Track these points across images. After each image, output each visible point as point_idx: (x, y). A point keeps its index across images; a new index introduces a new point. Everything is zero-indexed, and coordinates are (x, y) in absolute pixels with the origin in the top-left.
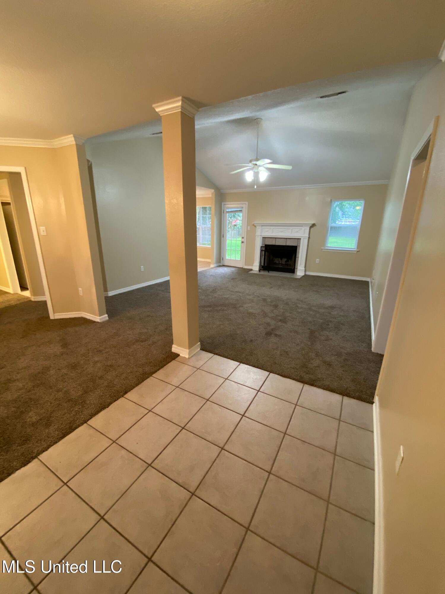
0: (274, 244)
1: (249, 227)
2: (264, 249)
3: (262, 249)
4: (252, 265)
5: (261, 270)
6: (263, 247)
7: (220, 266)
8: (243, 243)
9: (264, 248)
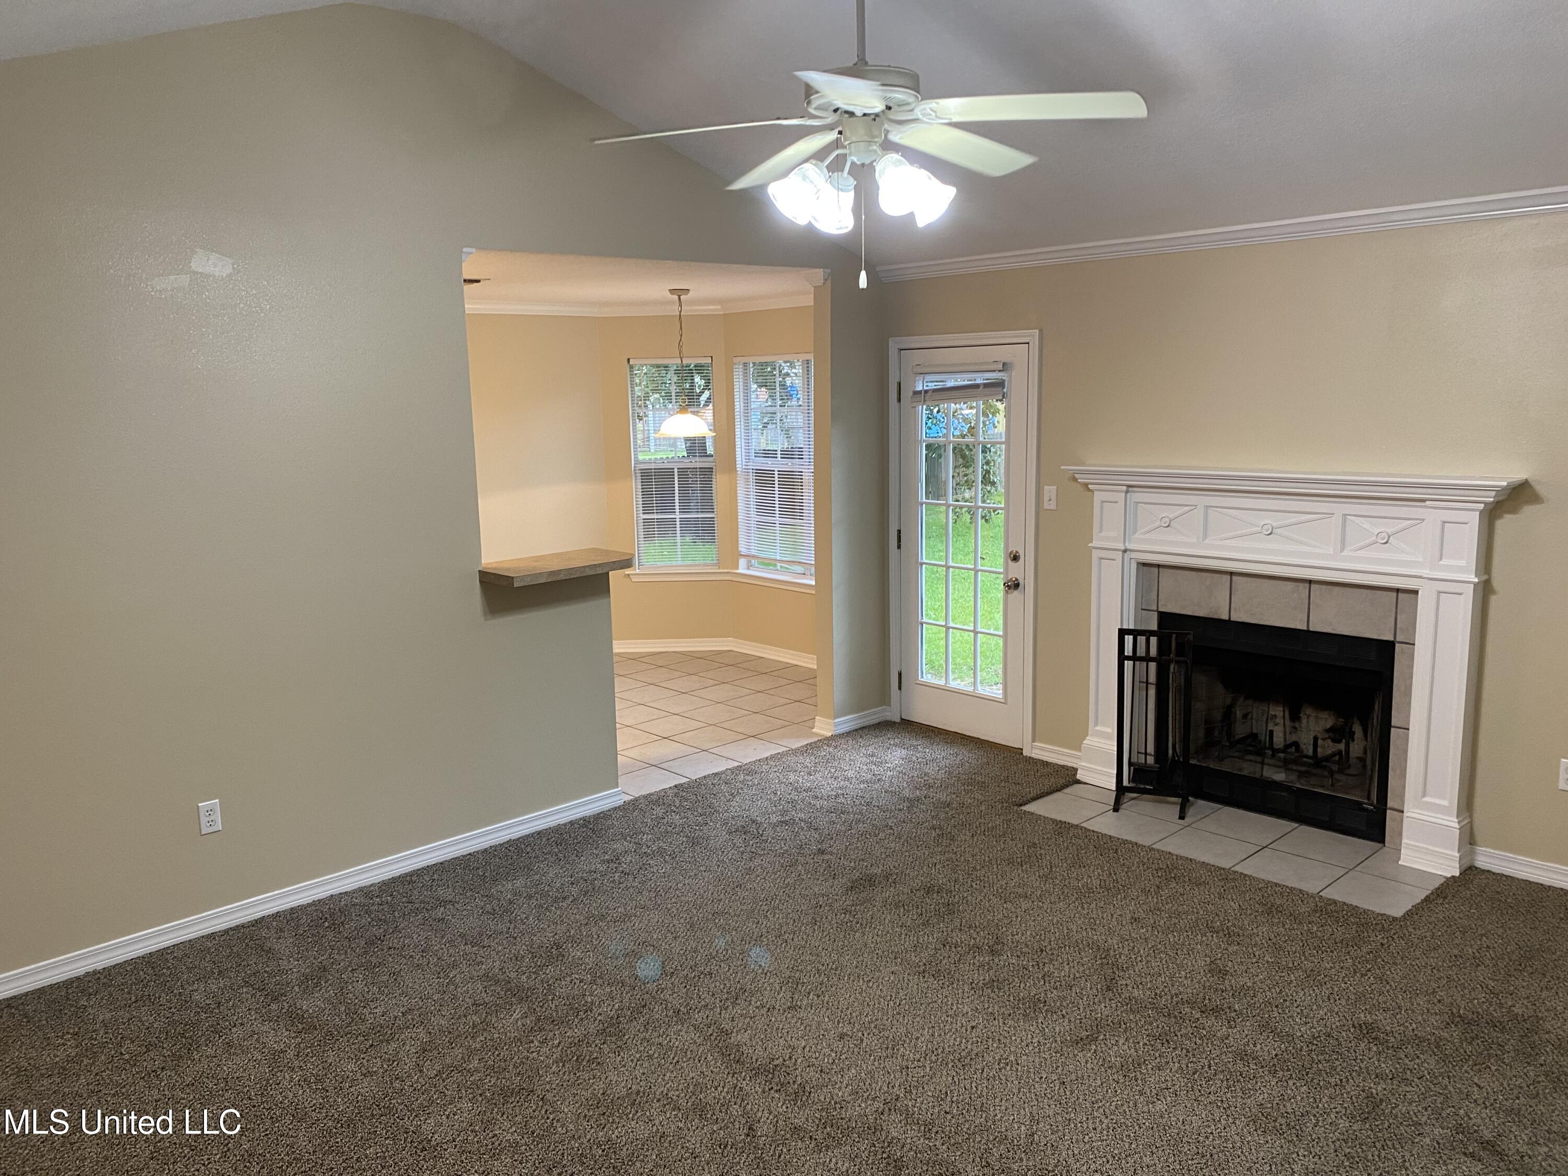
0: (1225, 617)
1: (1050, 491)
2: (1153, 651)
3: (1128, 651)
4: (1075, 742)
5: (1129, 790)
6: (1148, 634)
7: (883, 726)
8: (1016, 594)
9: (1154, 640)
